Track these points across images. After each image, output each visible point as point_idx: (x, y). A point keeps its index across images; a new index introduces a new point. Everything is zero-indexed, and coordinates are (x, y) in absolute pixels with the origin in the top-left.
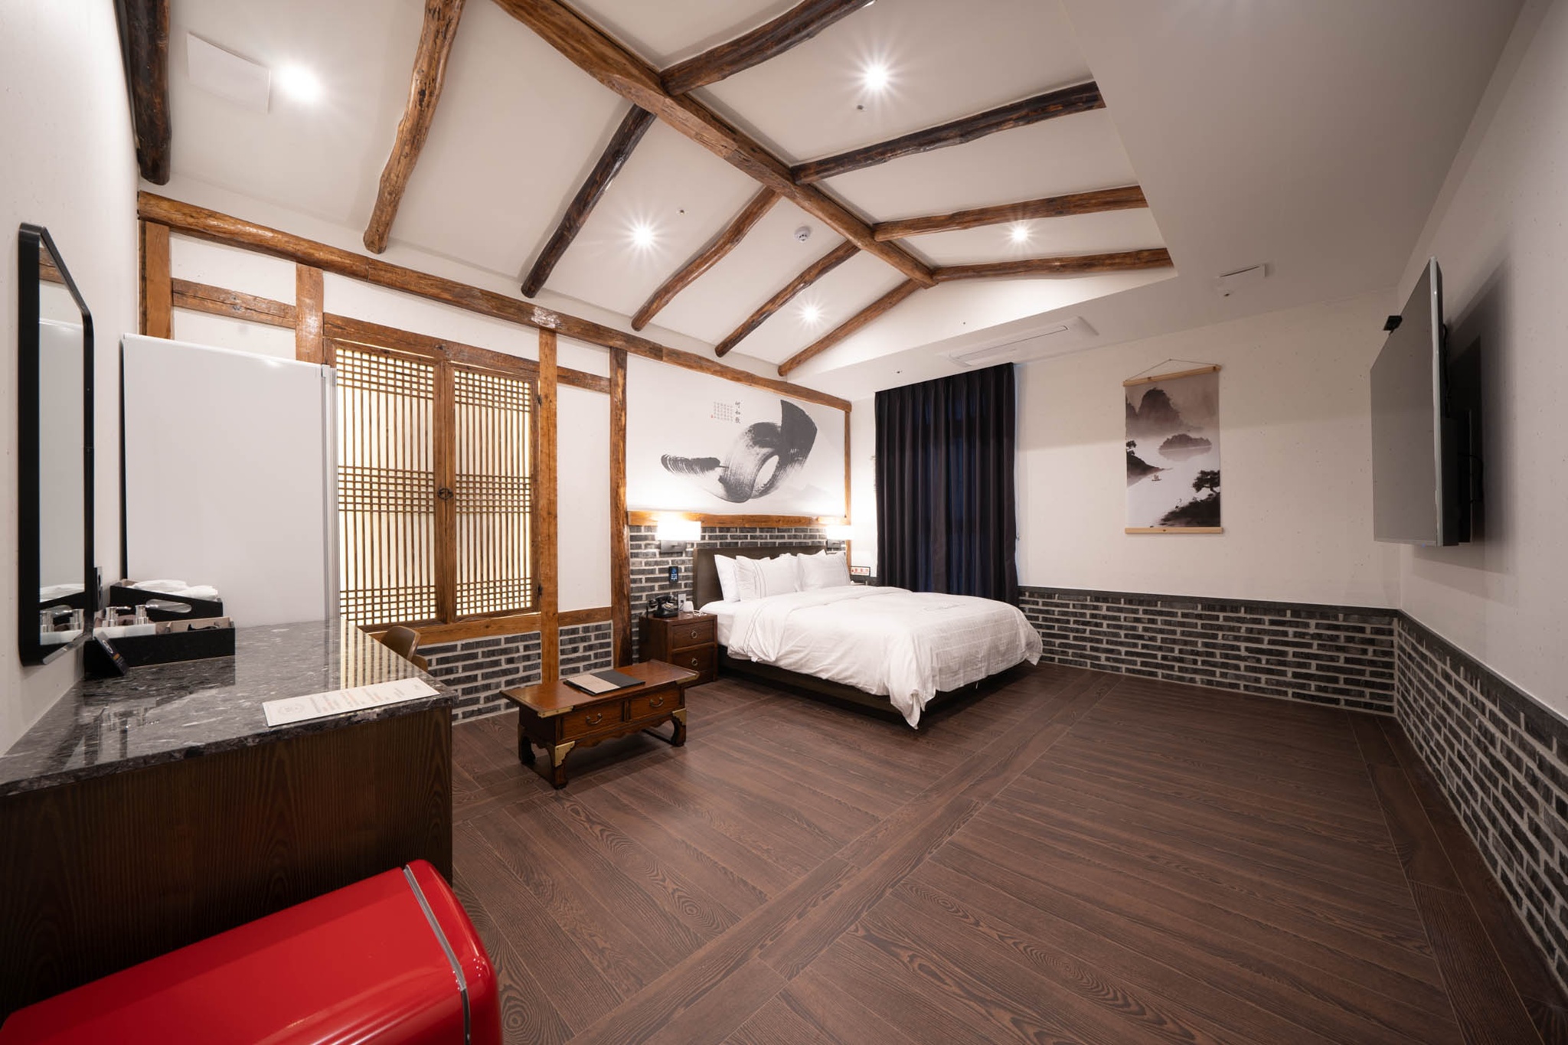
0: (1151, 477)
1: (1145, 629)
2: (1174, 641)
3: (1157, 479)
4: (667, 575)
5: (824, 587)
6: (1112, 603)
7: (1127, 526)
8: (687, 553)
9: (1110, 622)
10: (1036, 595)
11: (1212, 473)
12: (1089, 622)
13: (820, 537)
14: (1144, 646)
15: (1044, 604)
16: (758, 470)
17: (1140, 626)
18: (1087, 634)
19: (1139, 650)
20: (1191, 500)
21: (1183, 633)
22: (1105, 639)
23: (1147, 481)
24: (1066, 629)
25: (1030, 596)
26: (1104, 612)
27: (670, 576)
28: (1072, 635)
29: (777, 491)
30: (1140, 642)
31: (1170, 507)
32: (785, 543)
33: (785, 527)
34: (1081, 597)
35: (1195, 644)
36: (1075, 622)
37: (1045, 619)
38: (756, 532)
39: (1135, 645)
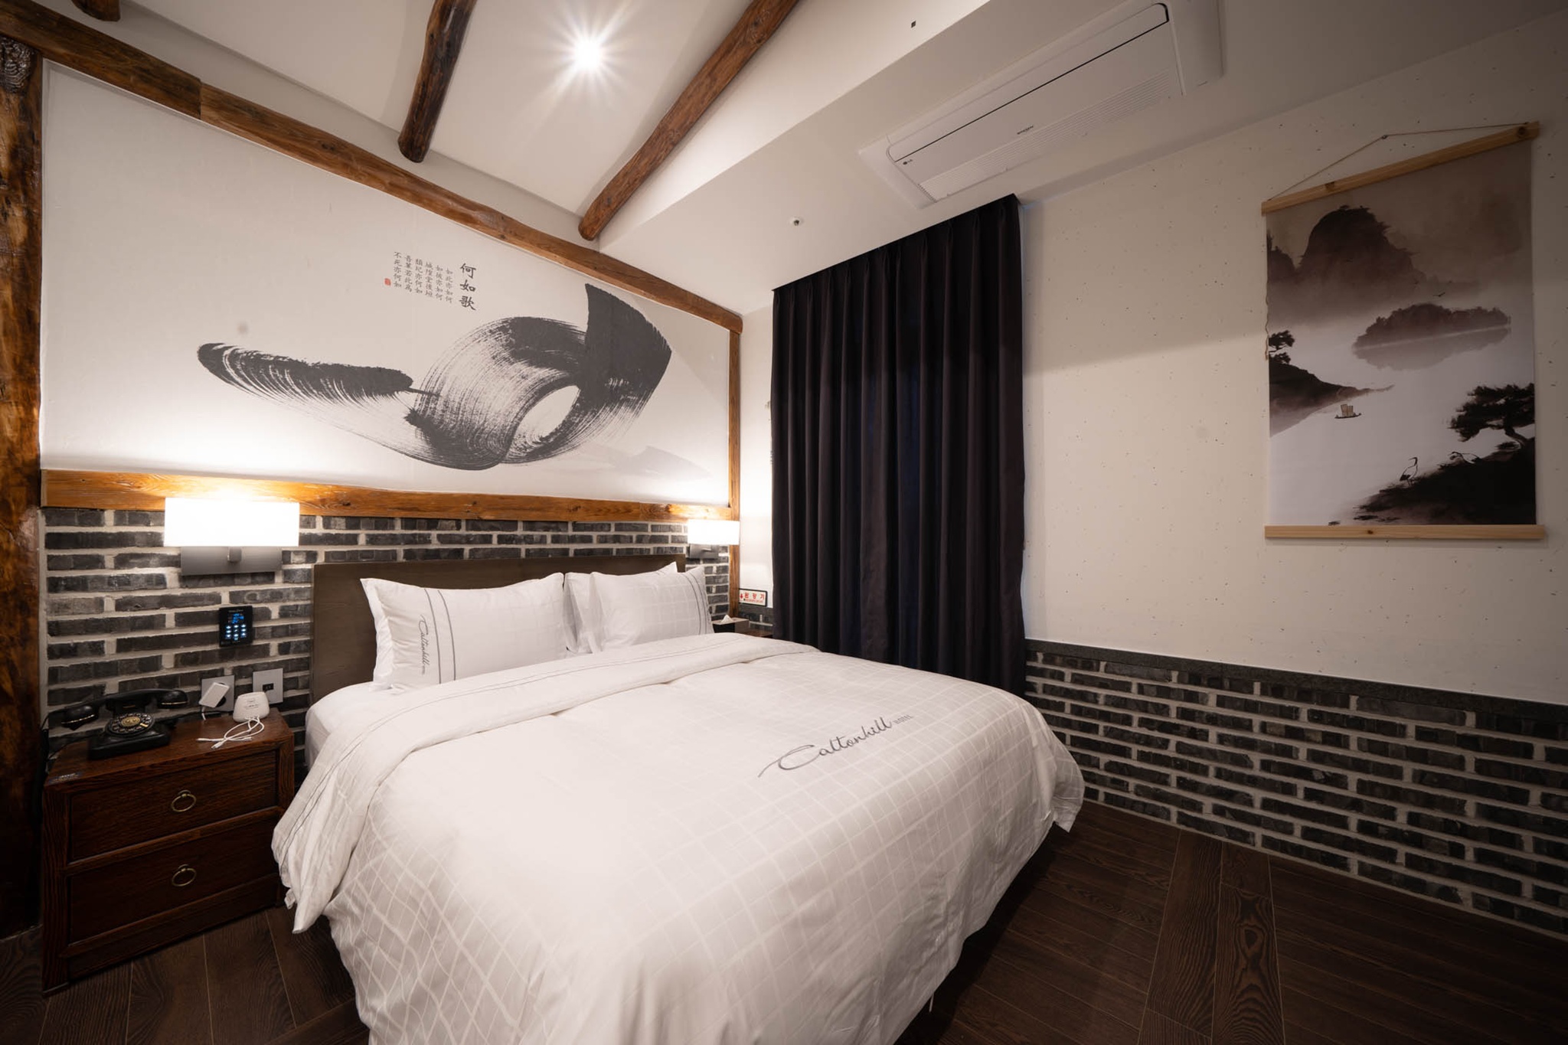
0: (1335, 408)
1: (1314, 756)
2: (1397, 794)
3: (1349, 413)
4: (213, 628)
5: (641, 640)
6: (1231, 689)
7: (1268, 524)
8: (288, 576)
9: (1225, 731)
10: (1058, 660)
11: (1511, 391)
12: (1177, 726)
13: (675, 539)
14: (1310, 794)
15: (1076, 679)
16: (526, 410)
17: (1303, 748)
18: (1171, 752)
19: (1298, 801)
20: (1446, 459)
21: (1420, 777)
22: (1213, 766)
23: (1321, 421)
24: (1122, 735)
25: (1045, 661)
26: (1211, 707)
27: (223, 631)
28: (1135, 748)
29: (569, 454)
30: (1302, 784)
31: (1389, 477)
32: (591, 551)
33: (592, 520)
34: (1157, 672)
35: (1458, 807)
36: (1143, 723)
37: (1077, 711)
38: (516, 529)
39: (1290, 790)
